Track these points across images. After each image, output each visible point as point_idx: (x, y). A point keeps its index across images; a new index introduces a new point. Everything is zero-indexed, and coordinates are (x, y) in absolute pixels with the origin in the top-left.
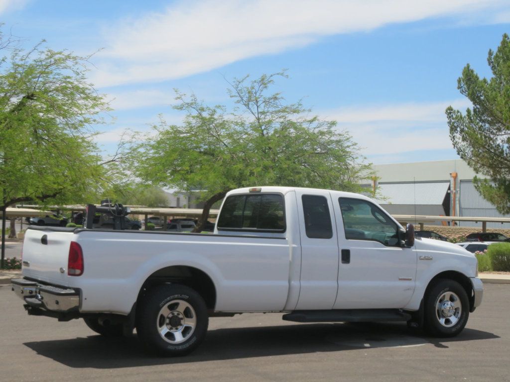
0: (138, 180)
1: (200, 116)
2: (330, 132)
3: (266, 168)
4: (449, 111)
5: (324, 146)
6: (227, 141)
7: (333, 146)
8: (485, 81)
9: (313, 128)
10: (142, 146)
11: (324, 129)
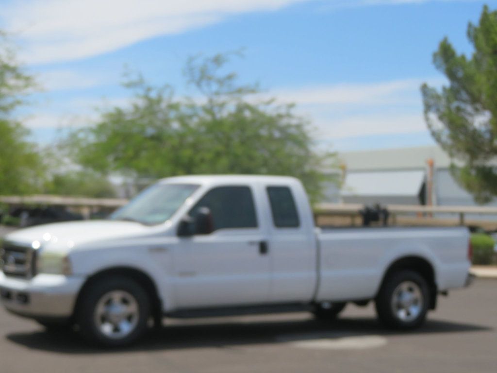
0: (77, 168)
1: (146, 97)
2: (289, 116)
3: (218, 155)
4: (425, 89)
5: (282, 130)
6: (176, 125)
7: (293, 131)
8: (463, 57)
9: (270, 111)
10: (82, 130)
11: (283, 111)
